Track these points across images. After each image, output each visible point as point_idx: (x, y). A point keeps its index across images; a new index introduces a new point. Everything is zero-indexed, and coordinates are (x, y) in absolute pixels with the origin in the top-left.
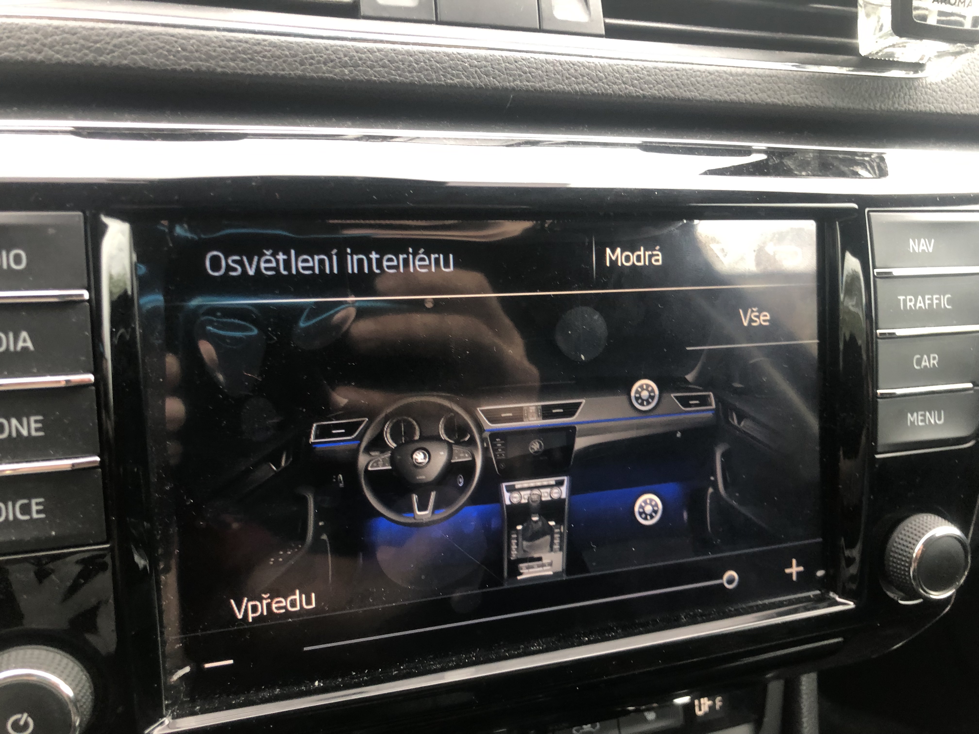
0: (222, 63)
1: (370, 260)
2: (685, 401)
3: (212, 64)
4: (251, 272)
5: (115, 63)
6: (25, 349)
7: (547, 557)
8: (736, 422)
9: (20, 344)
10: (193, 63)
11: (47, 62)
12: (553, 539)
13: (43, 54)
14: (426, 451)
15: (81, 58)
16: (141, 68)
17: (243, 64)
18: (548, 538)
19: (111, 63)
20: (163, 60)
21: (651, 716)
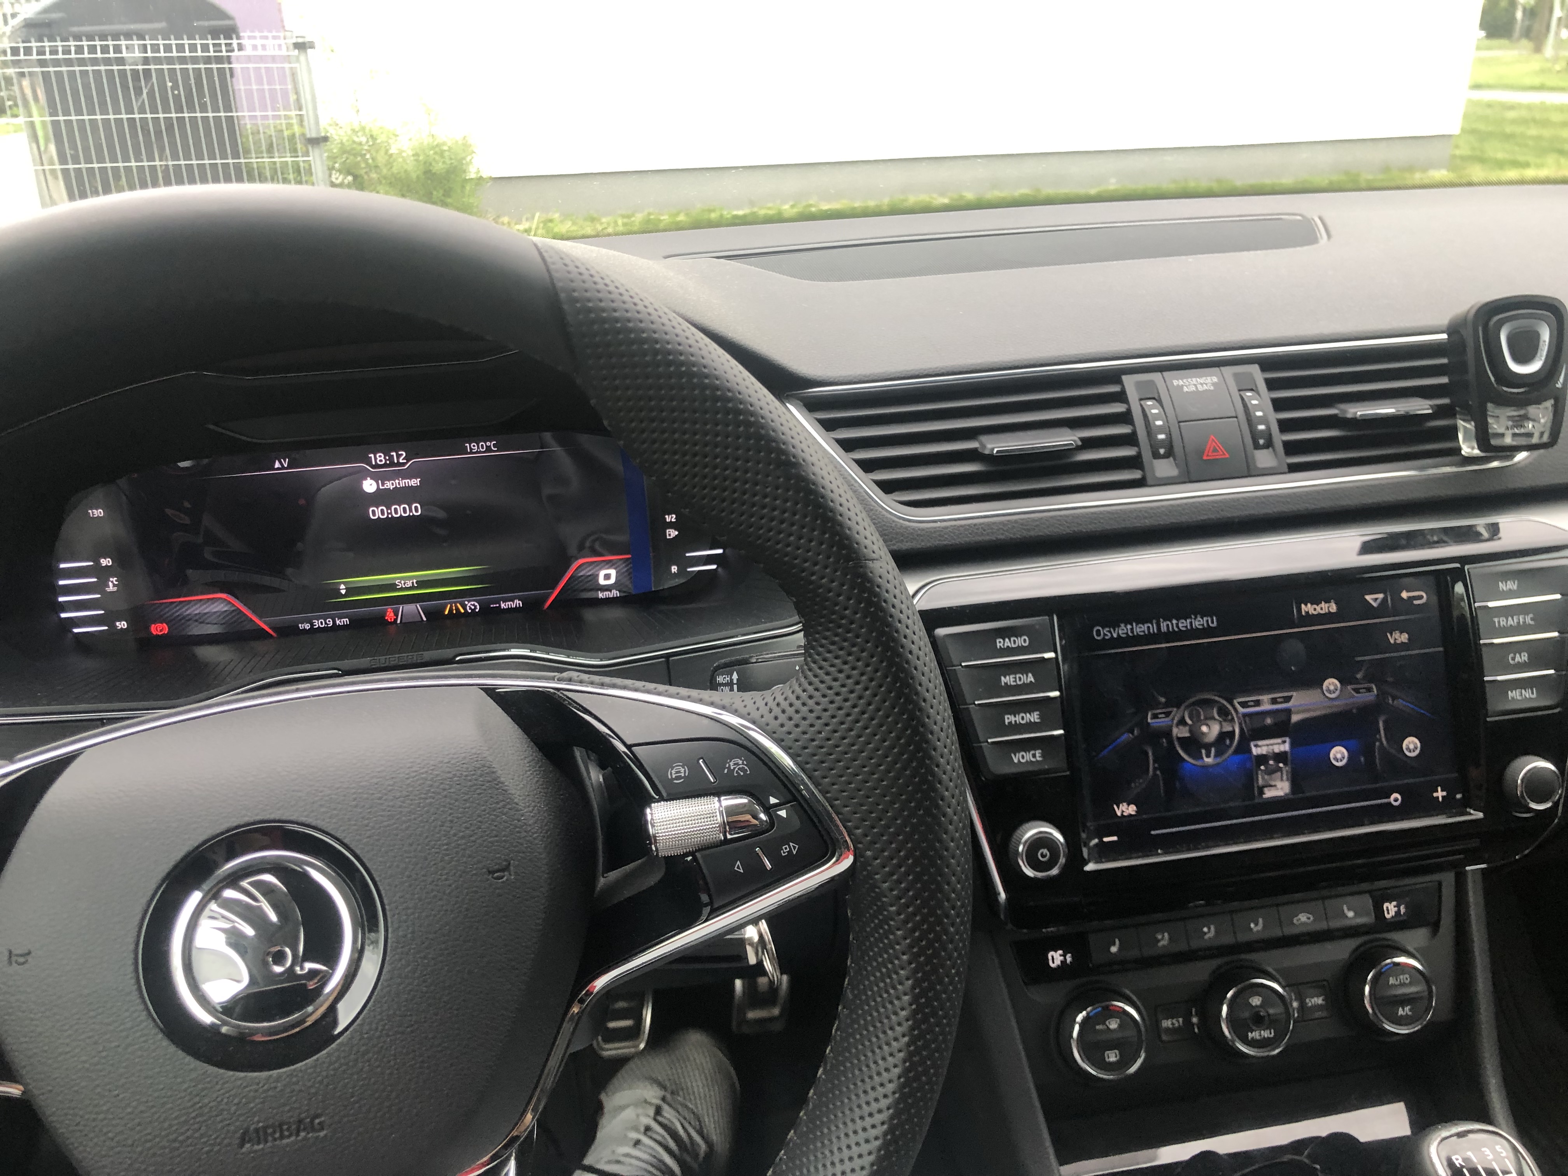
1: (1172, 624)
2: (1357, 691)
4: (1115, 635)
6: (1031, 682)
7: (1279, 784)
8: (1390, 702)
9: (1029, 680)
12: (1282, 774)
14: (1207, 725)
18: (1279, 774)
21: (1351, 914)
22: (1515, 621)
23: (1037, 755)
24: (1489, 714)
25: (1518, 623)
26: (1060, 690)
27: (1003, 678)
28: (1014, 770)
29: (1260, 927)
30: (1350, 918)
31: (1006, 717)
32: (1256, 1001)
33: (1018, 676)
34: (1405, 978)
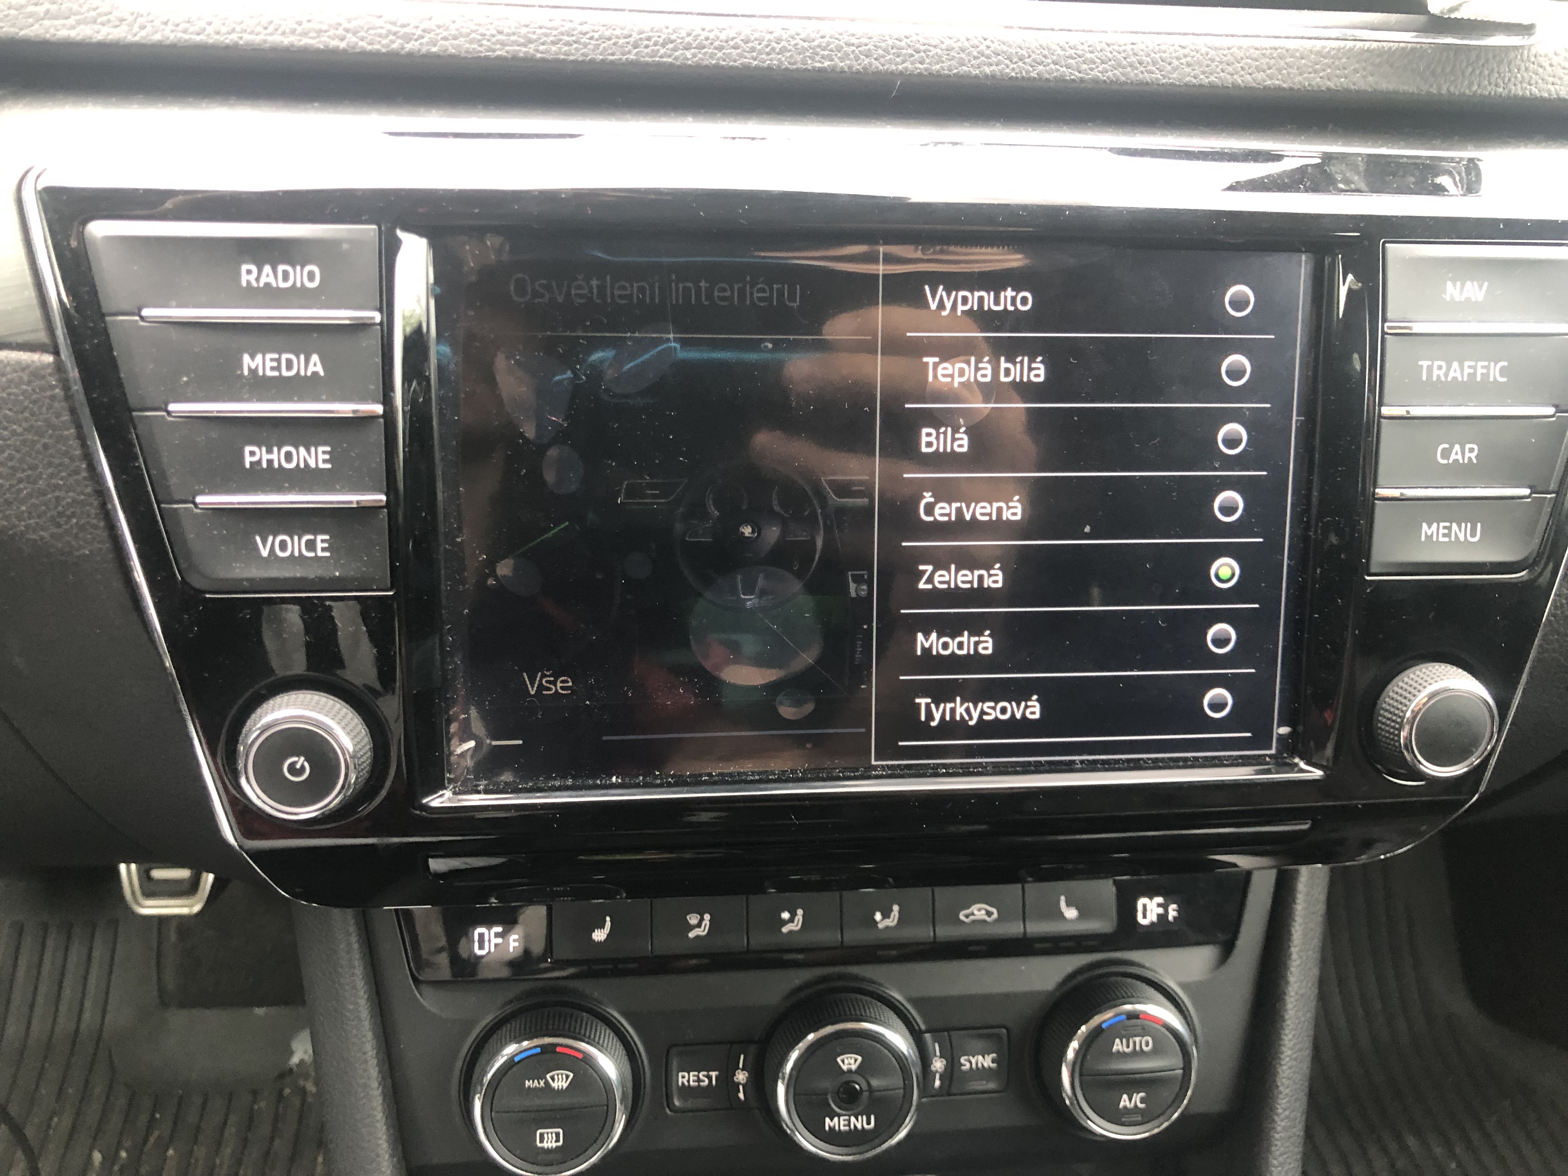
0: (542, 48)
1: (698, 290)
3: (531, 49)
4: (560, 299)
5: (424, 50)
6: (315, 374)
9: (311, 369)
10: (507, 48)
11: (351, 51)
13: (347, 40)
14: (755, 524)
15: (387, 46)
16: (452, 56)
17: (566, 48)
19: (419, 50)
20: (476, 46)
21: (1071, 913)
22: (1467, 371)
23: (320, 545)
24: (1373, 570)
25: (1472, 376)
26: (387, 400)
27: (246, 358)
28: (255, 572)
29: (892, 921)
30: (1072, 921)
31: (248, 449)
32: (849, 1062)
33: (285, 356)
34: (1145, 1043)
